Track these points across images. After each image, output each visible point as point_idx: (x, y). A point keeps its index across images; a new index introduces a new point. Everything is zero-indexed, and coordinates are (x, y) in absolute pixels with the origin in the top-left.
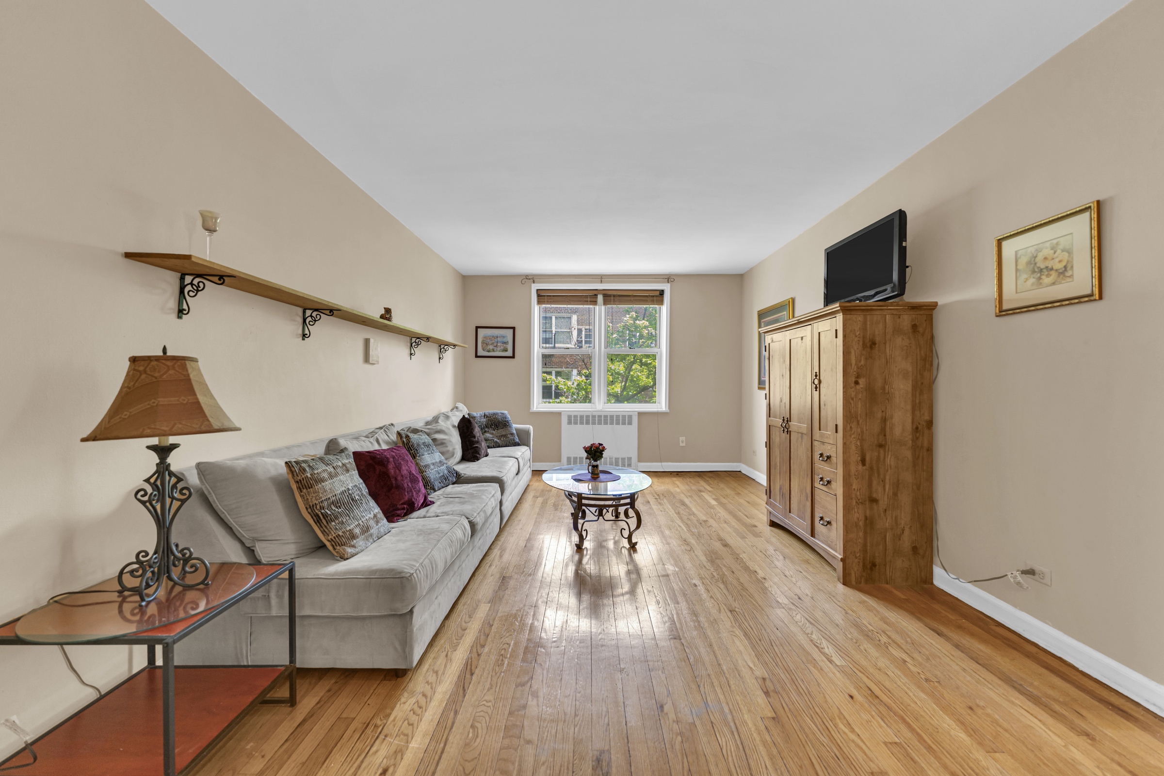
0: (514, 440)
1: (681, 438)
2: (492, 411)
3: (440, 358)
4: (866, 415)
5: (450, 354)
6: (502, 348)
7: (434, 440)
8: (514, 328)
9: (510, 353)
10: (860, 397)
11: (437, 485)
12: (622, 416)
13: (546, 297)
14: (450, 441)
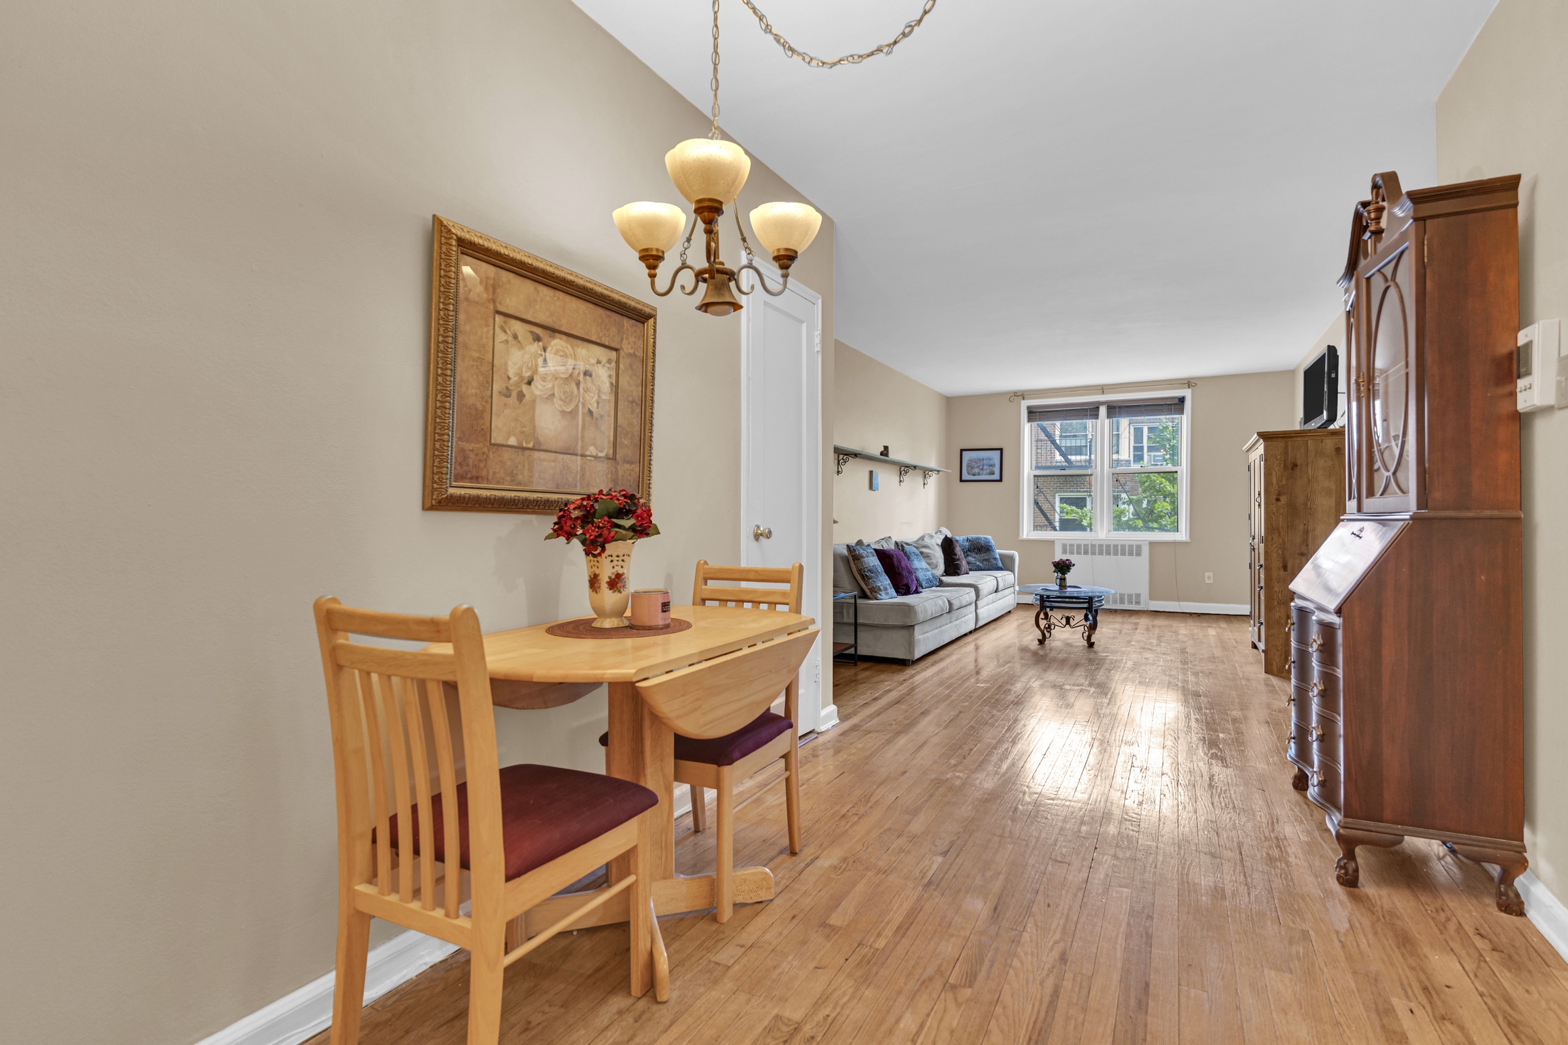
0: (997, 564)
1: (1207, 574)
2: (974, 536)
3: (924, 484)
4: (1288, 528)
5: (933, 480)
6: (988, 471)
7: (922, 553)
8: (1001, 450)
9: (997, 477)
10: (1281, 512)
11: (924, 584)
12: (1129, 545)
13: (1038, 414)
14: (934, 555)
